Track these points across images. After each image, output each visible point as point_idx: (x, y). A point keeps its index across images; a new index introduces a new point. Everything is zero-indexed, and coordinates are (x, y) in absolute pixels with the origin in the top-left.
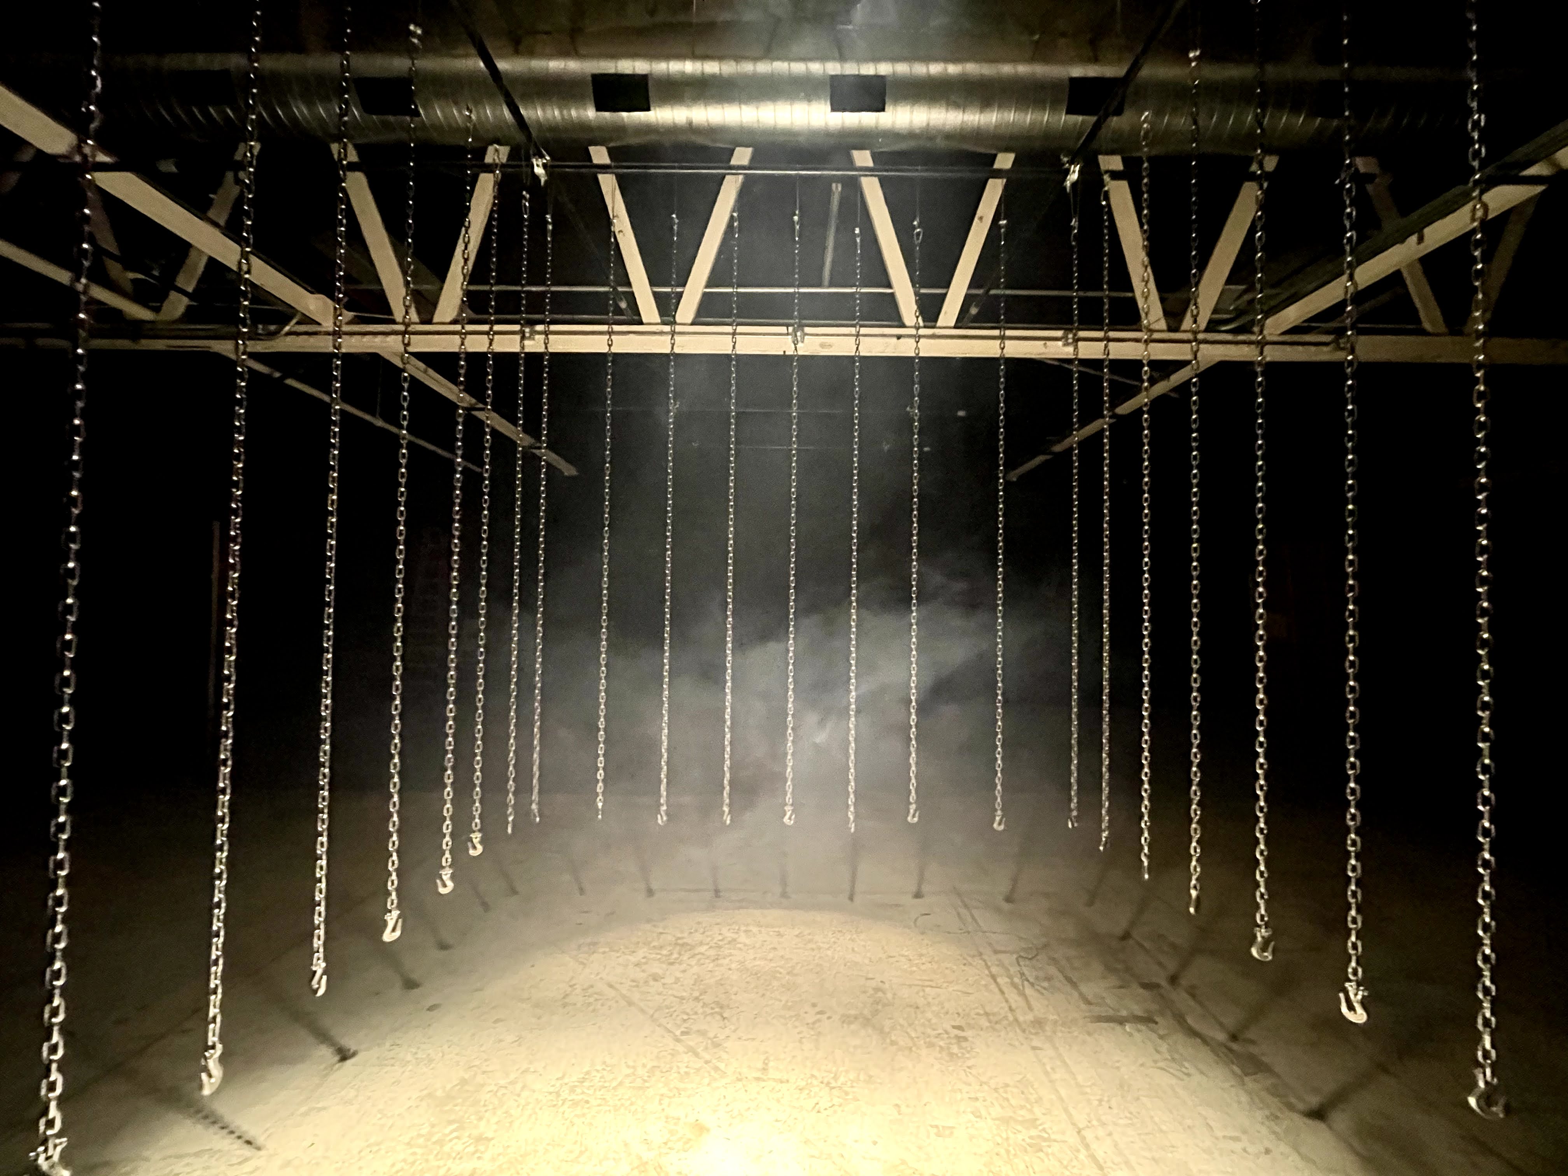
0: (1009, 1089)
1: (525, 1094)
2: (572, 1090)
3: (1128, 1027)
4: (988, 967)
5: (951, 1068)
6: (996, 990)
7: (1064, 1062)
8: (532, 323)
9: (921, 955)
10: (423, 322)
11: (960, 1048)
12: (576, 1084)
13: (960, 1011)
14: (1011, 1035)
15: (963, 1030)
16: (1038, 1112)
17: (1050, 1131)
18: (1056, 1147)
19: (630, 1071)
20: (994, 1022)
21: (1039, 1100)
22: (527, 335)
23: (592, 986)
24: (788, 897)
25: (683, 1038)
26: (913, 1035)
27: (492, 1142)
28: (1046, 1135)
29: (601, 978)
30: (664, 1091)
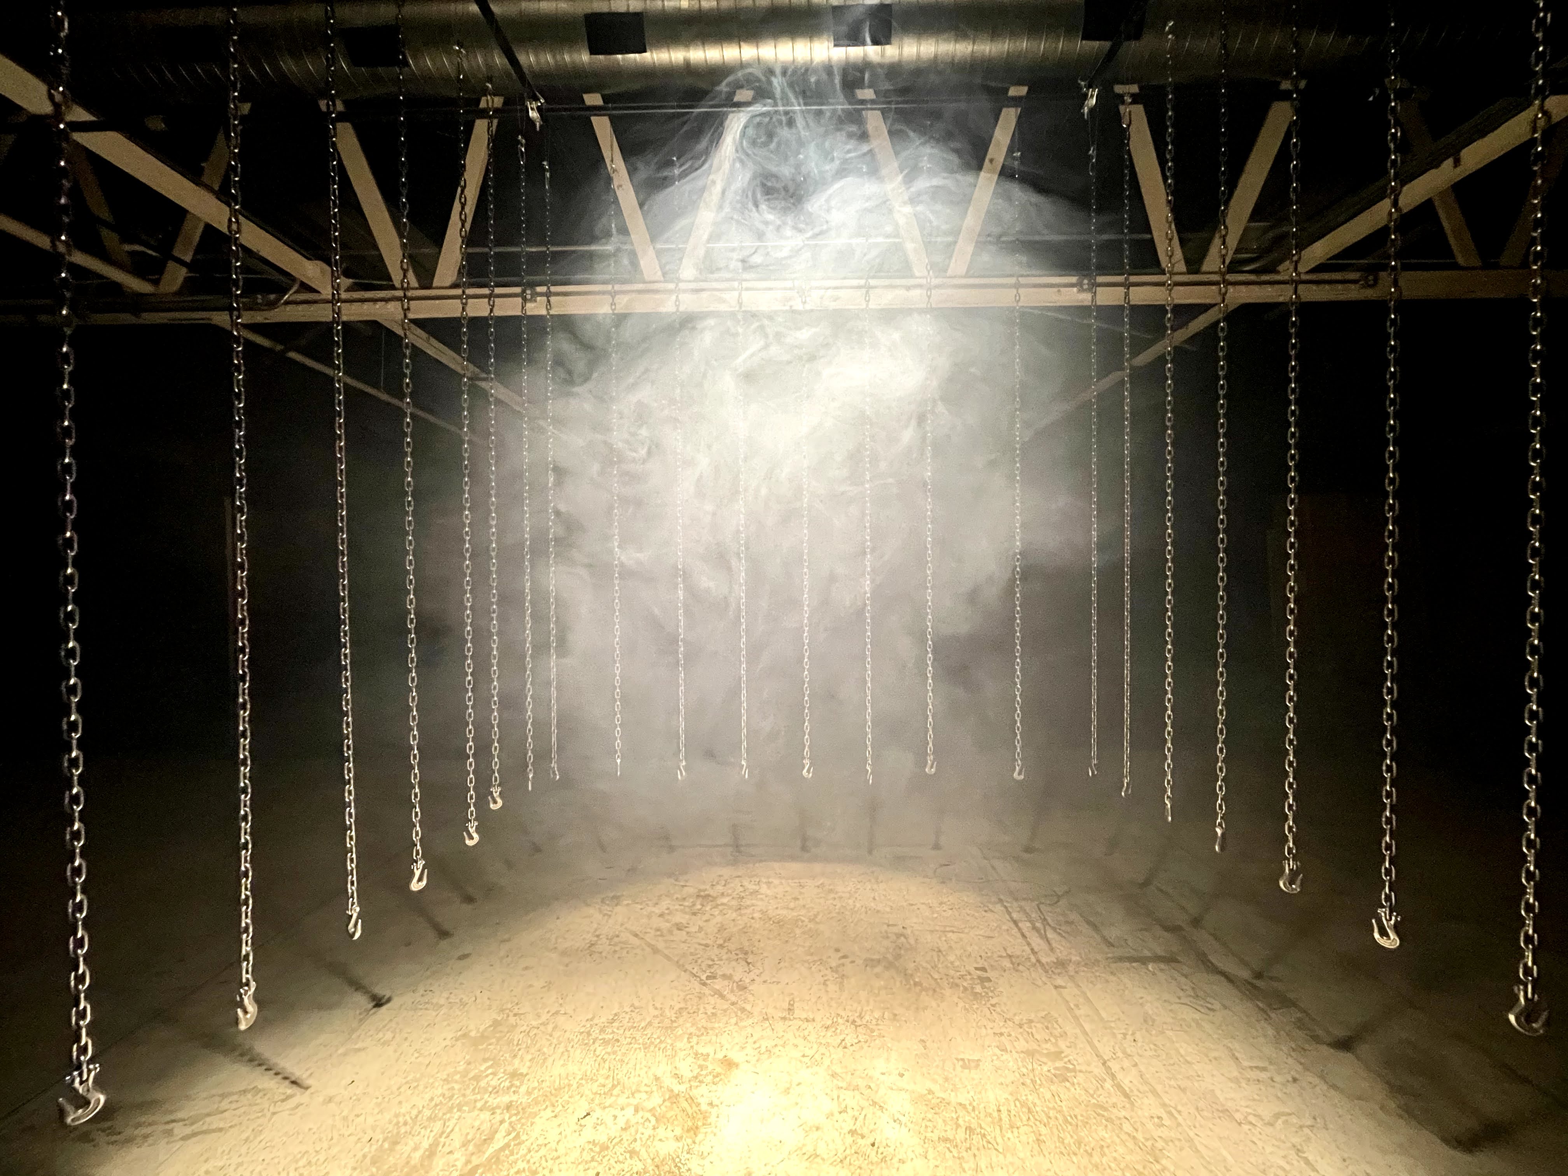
0: (1033, 1024)
1: (557, 1034)
2: (602, 1030)
3: (1150, 967)
4: (1009, 913)
5: (975, 1007)
6: (1019, 935)
7: (1087, 999)
8: (532, 285)
9: (941, 903)
10: (422, 287)
11: (983, 987)
12: (606, 1024)
13: (983, 954)
14: (1034, 975)
15: (986, 971)
16: (1062, 1044)
17: (1075, 1063)
18: (1081, 1078)
19: (657, 1013)
20: (1016, 962)
21: (1064, 1035)
22: (529, 297)
23: (618, 936)
24: (808, 851)
25: (708, 982)
26: (936, 976)
27: (528, 1077)
28: (1071, 1067)
29: (626, 929)
30: (693, 1030)
